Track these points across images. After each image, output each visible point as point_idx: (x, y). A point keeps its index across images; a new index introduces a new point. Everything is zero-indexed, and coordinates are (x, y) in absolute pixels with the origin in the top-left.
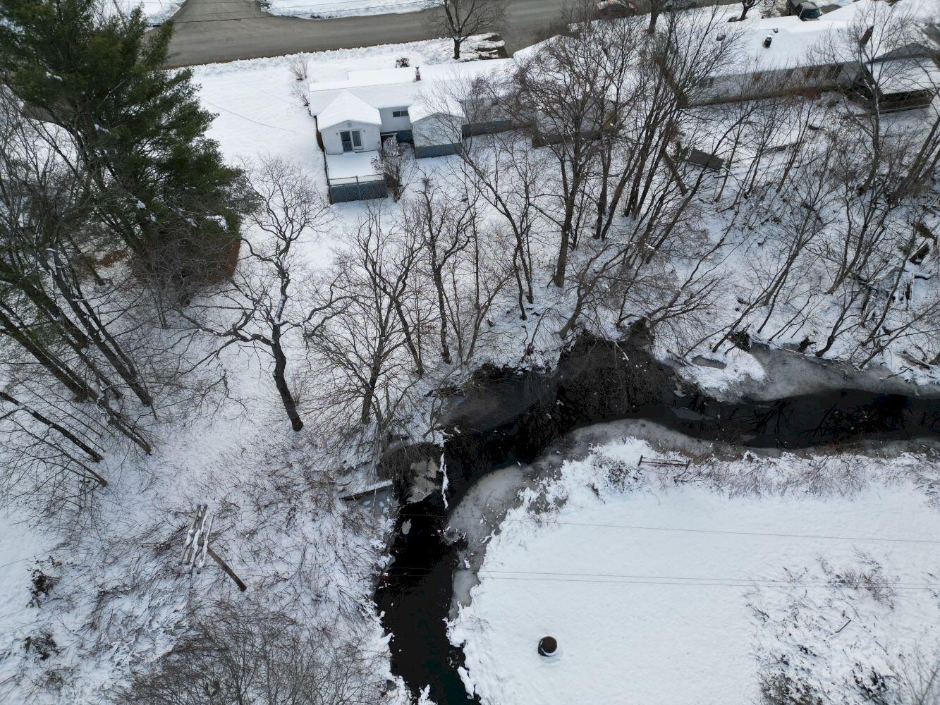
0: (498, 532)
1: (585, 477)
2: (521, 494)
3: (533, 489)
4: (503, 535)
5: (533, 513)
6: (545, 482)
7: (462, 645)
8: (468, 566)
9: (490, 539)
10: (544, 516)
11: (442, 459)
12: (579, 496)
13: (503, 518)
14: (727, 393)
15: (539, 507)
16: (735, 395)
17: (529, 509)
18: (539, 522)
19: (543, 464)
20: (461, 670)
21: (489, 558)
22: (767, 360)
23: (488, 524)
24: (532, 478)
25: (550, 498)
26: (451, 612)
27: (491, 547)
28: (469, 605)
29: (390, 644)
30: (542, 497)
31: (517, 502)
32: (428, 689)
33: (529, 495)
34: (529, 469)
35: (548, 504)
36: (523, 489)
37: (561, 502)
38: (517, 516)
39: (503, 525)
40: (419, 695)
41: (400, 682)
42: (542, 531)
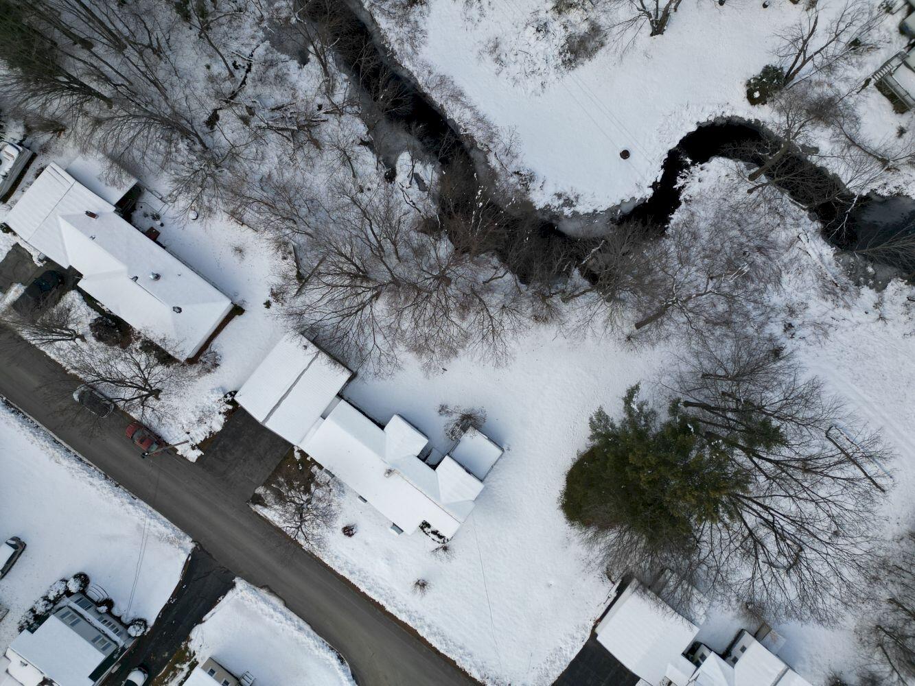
0: (595, 211)
1: (539, 194)
2: (570, 215)
3: (562, 212)
4: (594, 208)
5: (574, 203)
6: (555, 210)
7: (650, 187)
8: (619, 211)
9: (601, 212)
10: (572, 198)
11: (584, 262)
12: (550, 190)
13: (588, 214)
14: (432, 163)
15: (568, 203)
16: (430, 159)
17: (574, 206)
18: (577, 198)
19: (546, 218)
20: (659, 181)
21: (610, 205)
22: (393, 157)
23: (595, 218)
24: (557, 217)
25: (561, 202)
26: (642, 202)
27: (604, 208)
28: (634, 198)
29: (673, 213)
30: (563, 205)
31: (575, 214)
32: (675, 187)
33: (567, 211)
34: (554, 222)
35: (565, 200)
36: (566, 217)
37: (559, 196)
38: (582, 209)
39: (591, 211)
40: (679, 187)
41: (681, 198)
42: (579, 192)
